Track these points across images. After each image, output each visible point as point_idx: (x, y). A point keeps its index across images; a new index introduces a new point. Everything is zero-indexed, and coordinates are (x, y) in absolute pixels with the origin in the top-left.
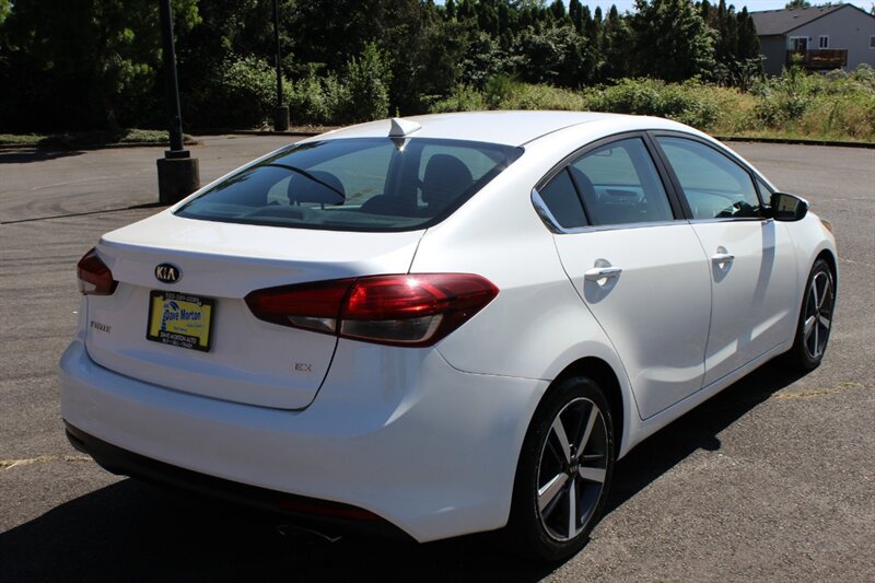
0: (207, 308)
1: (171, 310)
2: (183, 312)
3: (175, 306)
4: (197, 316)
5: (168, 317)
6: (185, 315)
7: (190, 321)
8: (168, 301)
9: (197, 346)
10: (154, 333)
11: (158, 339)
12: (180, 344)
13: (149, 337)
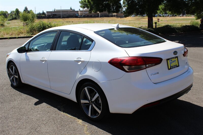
0: (176, 58)
1: (171, 62)
2: (173, 61)
3: (171, 61)
4: (175, 61)
5: (171, 63)
6: (173, 62)
7: (175, 62)
8: (170, 60)
9: (177, 67)
10: (169, 68)
11: (171, 69)
12: (174, 67)
13: (169, 69)
